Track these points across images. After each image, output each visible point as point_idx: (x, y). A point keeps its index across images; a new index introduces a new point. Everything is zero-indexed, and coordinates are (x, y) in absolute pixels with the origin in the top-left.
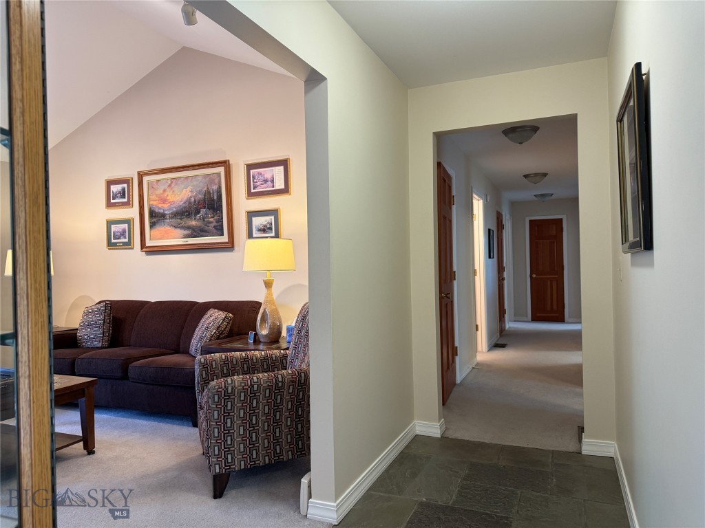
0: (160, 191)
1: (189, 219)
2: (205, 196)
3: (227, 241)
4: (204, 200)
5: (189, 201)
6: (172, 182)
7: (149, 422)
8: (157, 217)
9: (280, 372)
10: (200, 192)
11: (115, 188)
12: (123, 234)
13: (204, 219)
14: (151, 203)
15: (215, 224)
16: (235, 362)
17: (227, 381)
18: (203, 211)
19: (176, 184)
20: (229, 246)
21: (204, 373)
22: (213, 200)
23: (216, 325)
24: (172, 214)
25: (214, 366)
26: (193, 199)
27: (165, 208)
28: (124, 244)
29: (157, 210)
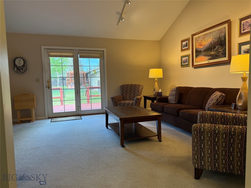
0: (200, 41)
1: (211, 51)
2: (218, 40)
3: (227, 59)
4: (218, 41)
5: (211, 43)
6: (204, 36)
7: (186, 135)
8: (198, 53)
9: (234, 126)
10: (216, 38)
11: (184, 43)
12: (186, 61)
13: (217, 50)
14: (196, 47)
15: (222, 52)
16: (217, 117)
17: (201, 125)
18: (217, 47)
19: (206, 37)
20: (228, 62)
21: (201, 119)
22: (222, 41)
23: (216, 98)
24: (204, 50)
25: (206, 117)
26: (213, 42)
27: (201, 48)
28: (187, 65)
29: (198, 50)
